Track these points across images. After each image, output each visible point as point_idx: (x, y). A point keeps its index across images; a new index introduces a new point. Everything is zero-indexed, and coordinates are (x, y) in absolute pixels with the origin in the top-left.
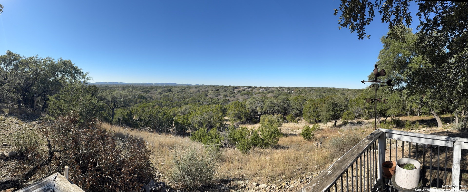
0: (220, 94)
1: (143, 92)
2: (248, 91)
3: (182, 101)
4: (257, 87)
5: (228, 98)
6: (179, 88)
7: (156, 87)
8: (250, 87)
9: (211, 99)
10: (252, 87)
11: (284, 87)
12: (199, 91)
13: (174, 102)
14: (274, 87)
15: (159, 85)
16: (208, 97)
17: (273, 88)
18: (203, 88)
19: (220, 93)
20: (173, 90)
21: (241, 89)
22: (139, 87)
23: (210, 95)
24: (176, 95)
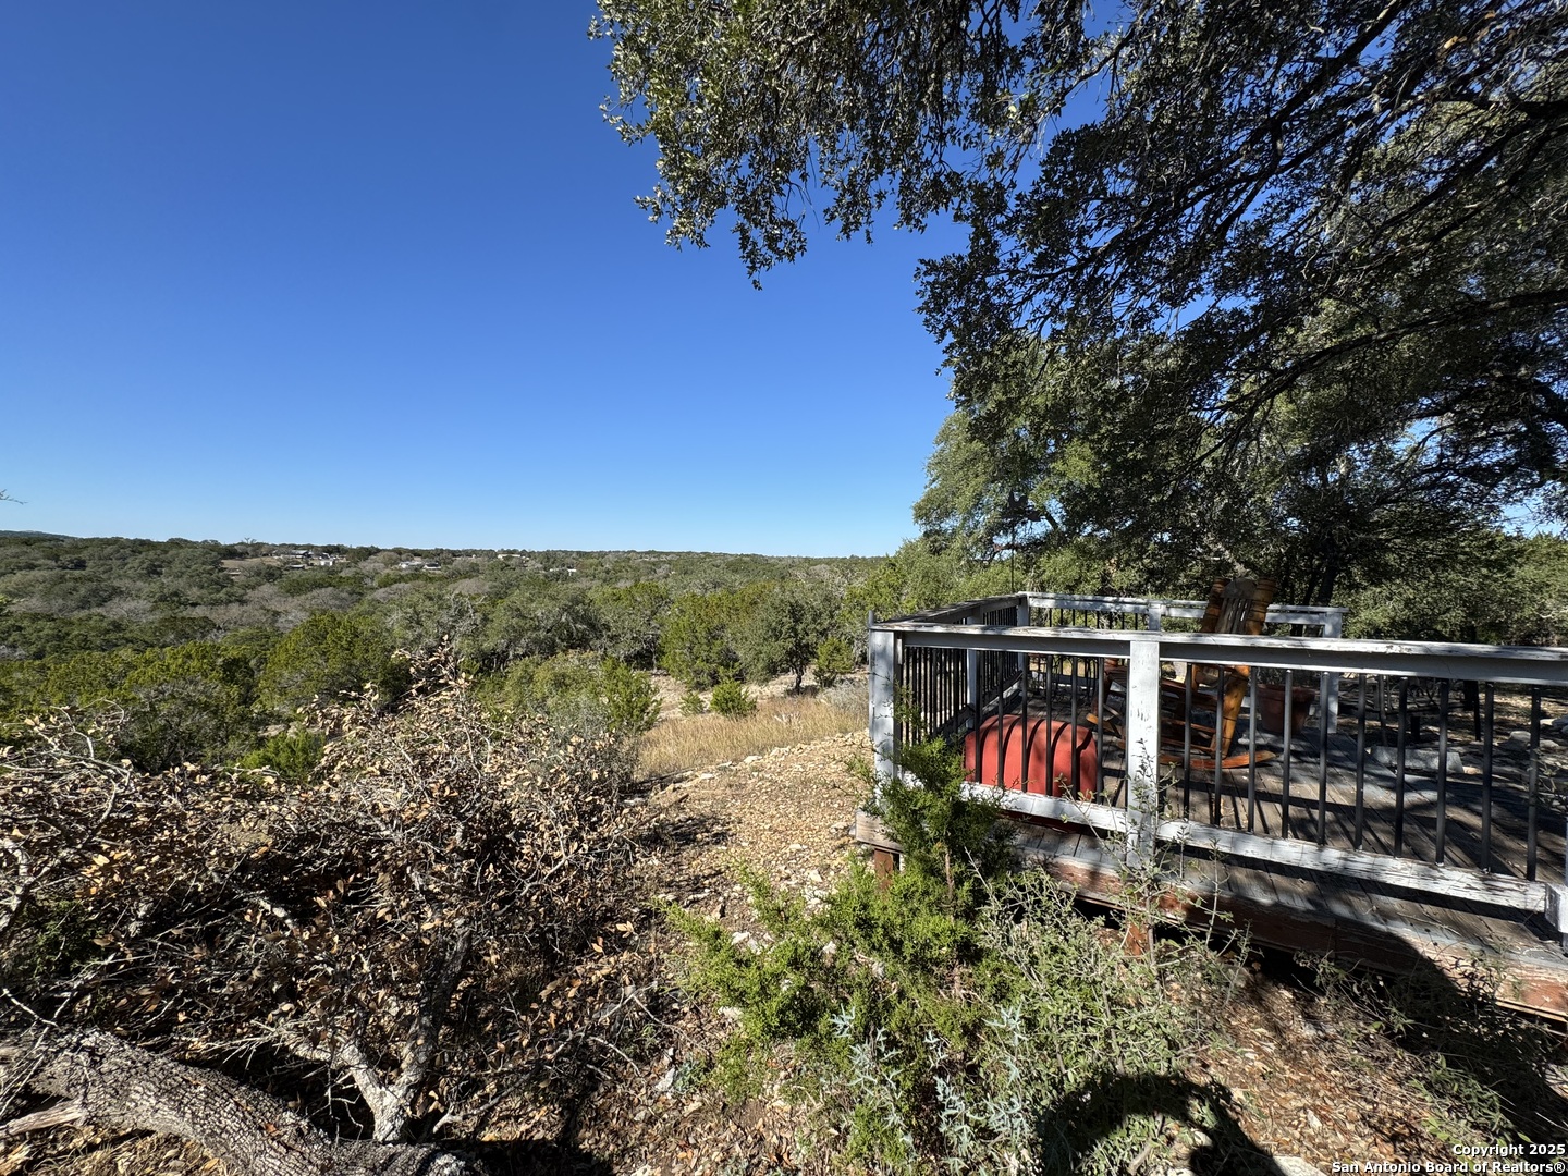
2: (324, 568)
8: (336, 548)
10: (347, 552)
11: (523, 553)
14: (474, 552)
17: (468, 553)
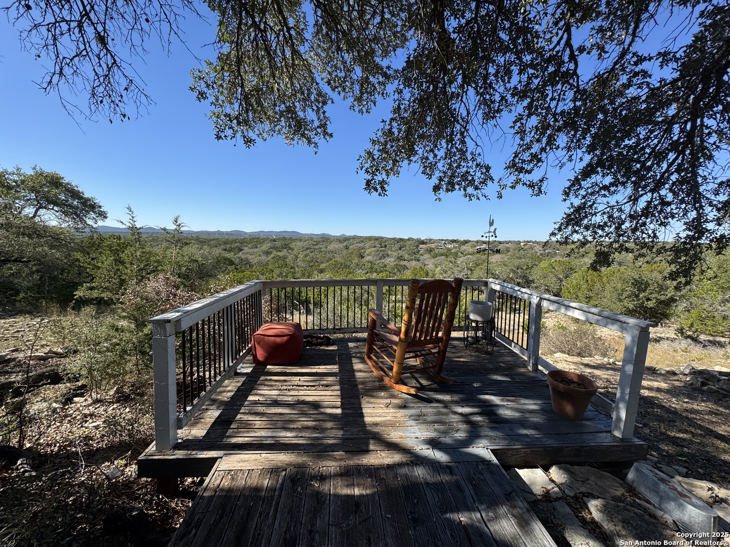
0: (388, 255)
1: (225, 250)
2: (448, 248)
3: (314, 268)
4: (470, 241)
5: (403, 263)
6: (305, 241)
7: (255, 240)
8: (453, 241)
10: (458, 242)
12: (347, 247)
13: (297, 269)
15: (262, 236)
16: (364, 260)
18: (355, 242)
19: (389, 252)
20: (292, 245)
21: (433, 246)
22: (214, 240)
23: (368, 255)
24: (301, 256)
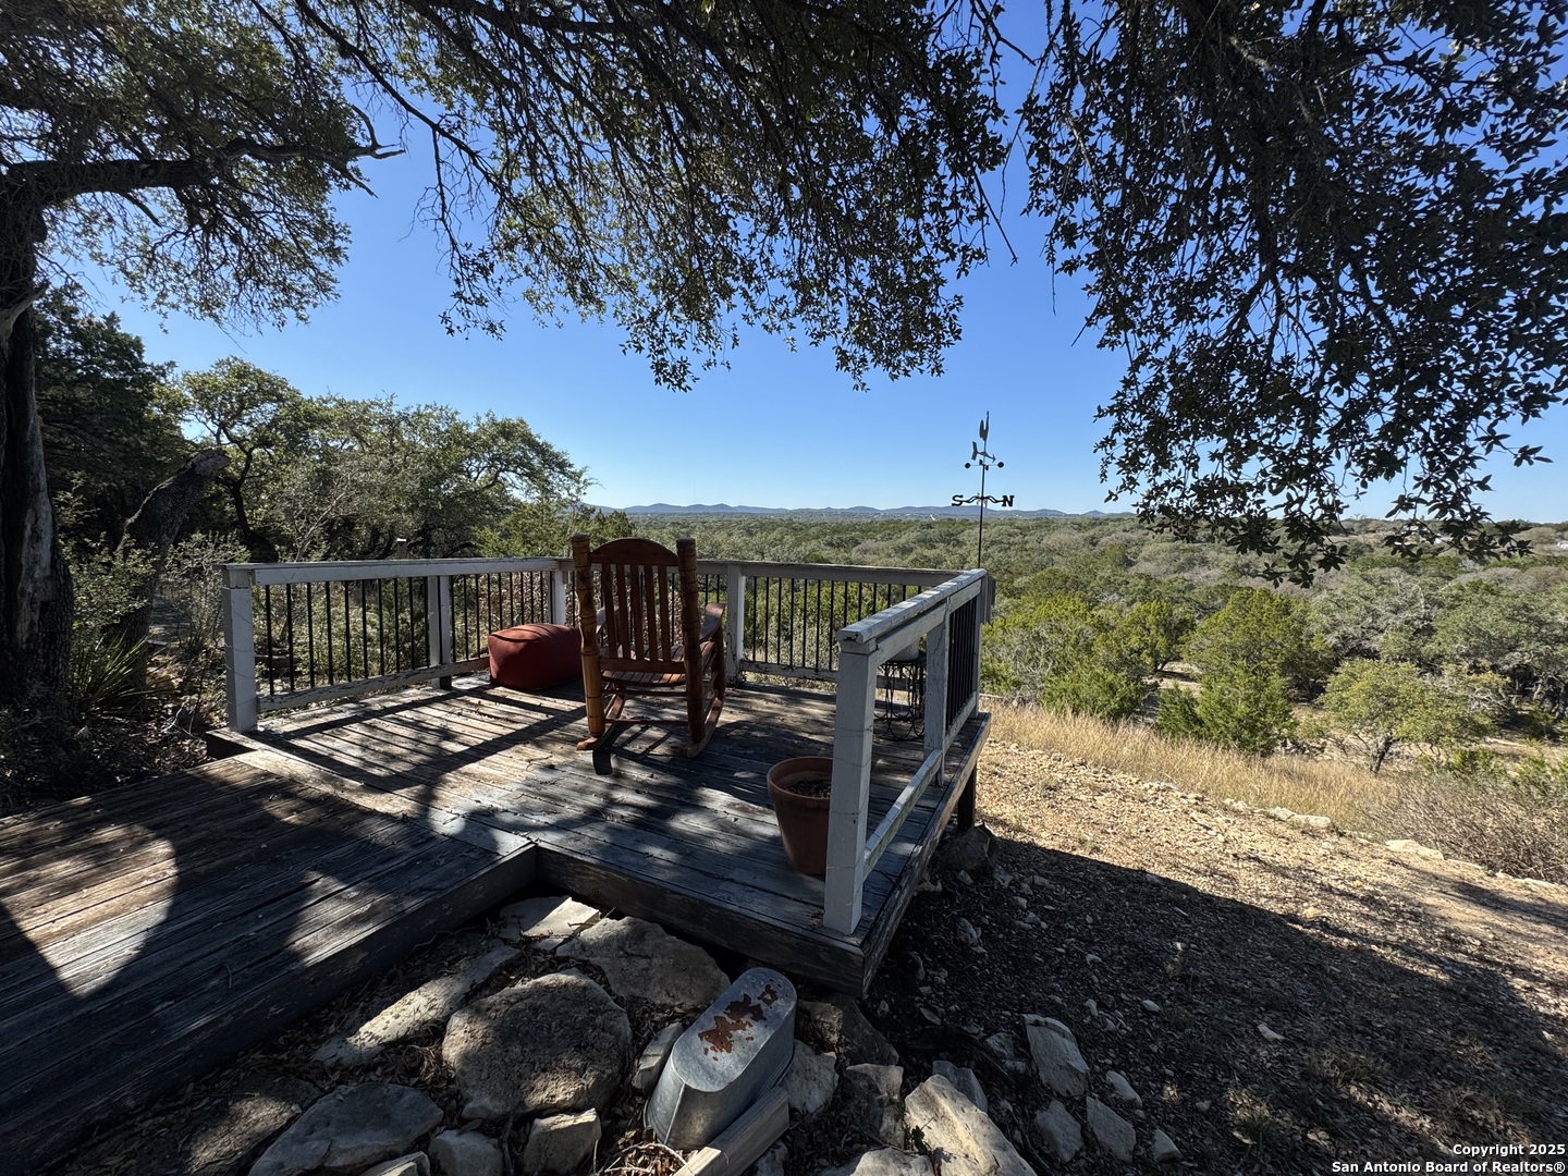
0: (1204, 562)
9: (1143, 581)
12: (1093, 542)
15: (909, 517)
16: (1132, 570)
20: (963, 535)
22: (817, 525)
23: (1146, 560)
